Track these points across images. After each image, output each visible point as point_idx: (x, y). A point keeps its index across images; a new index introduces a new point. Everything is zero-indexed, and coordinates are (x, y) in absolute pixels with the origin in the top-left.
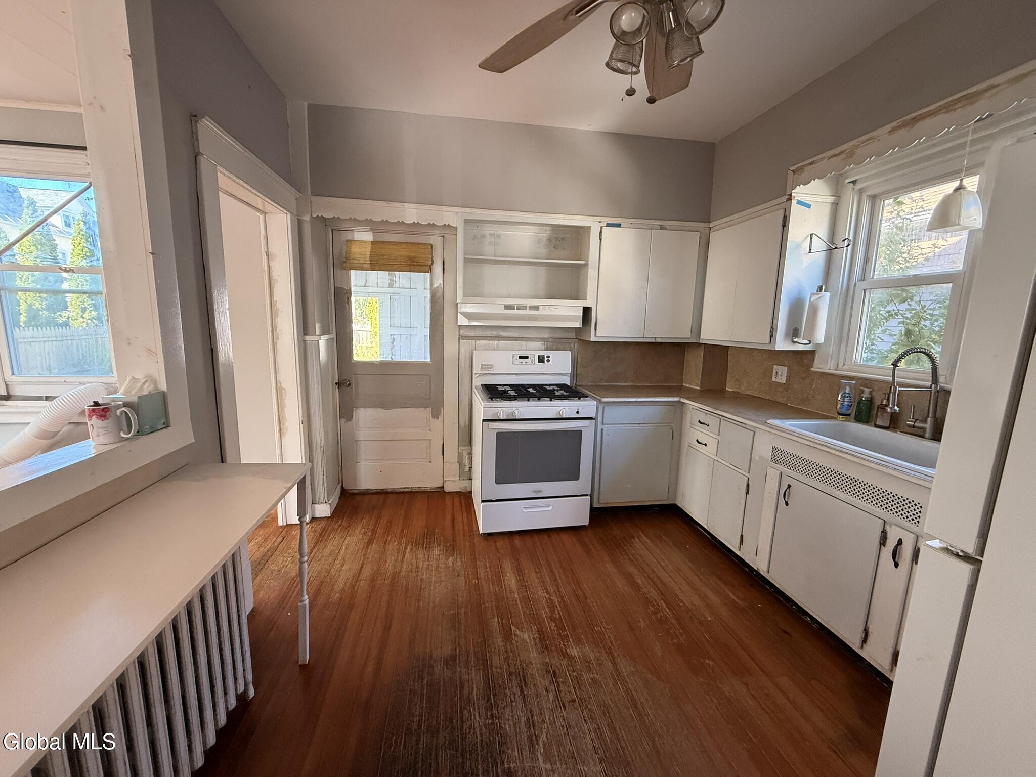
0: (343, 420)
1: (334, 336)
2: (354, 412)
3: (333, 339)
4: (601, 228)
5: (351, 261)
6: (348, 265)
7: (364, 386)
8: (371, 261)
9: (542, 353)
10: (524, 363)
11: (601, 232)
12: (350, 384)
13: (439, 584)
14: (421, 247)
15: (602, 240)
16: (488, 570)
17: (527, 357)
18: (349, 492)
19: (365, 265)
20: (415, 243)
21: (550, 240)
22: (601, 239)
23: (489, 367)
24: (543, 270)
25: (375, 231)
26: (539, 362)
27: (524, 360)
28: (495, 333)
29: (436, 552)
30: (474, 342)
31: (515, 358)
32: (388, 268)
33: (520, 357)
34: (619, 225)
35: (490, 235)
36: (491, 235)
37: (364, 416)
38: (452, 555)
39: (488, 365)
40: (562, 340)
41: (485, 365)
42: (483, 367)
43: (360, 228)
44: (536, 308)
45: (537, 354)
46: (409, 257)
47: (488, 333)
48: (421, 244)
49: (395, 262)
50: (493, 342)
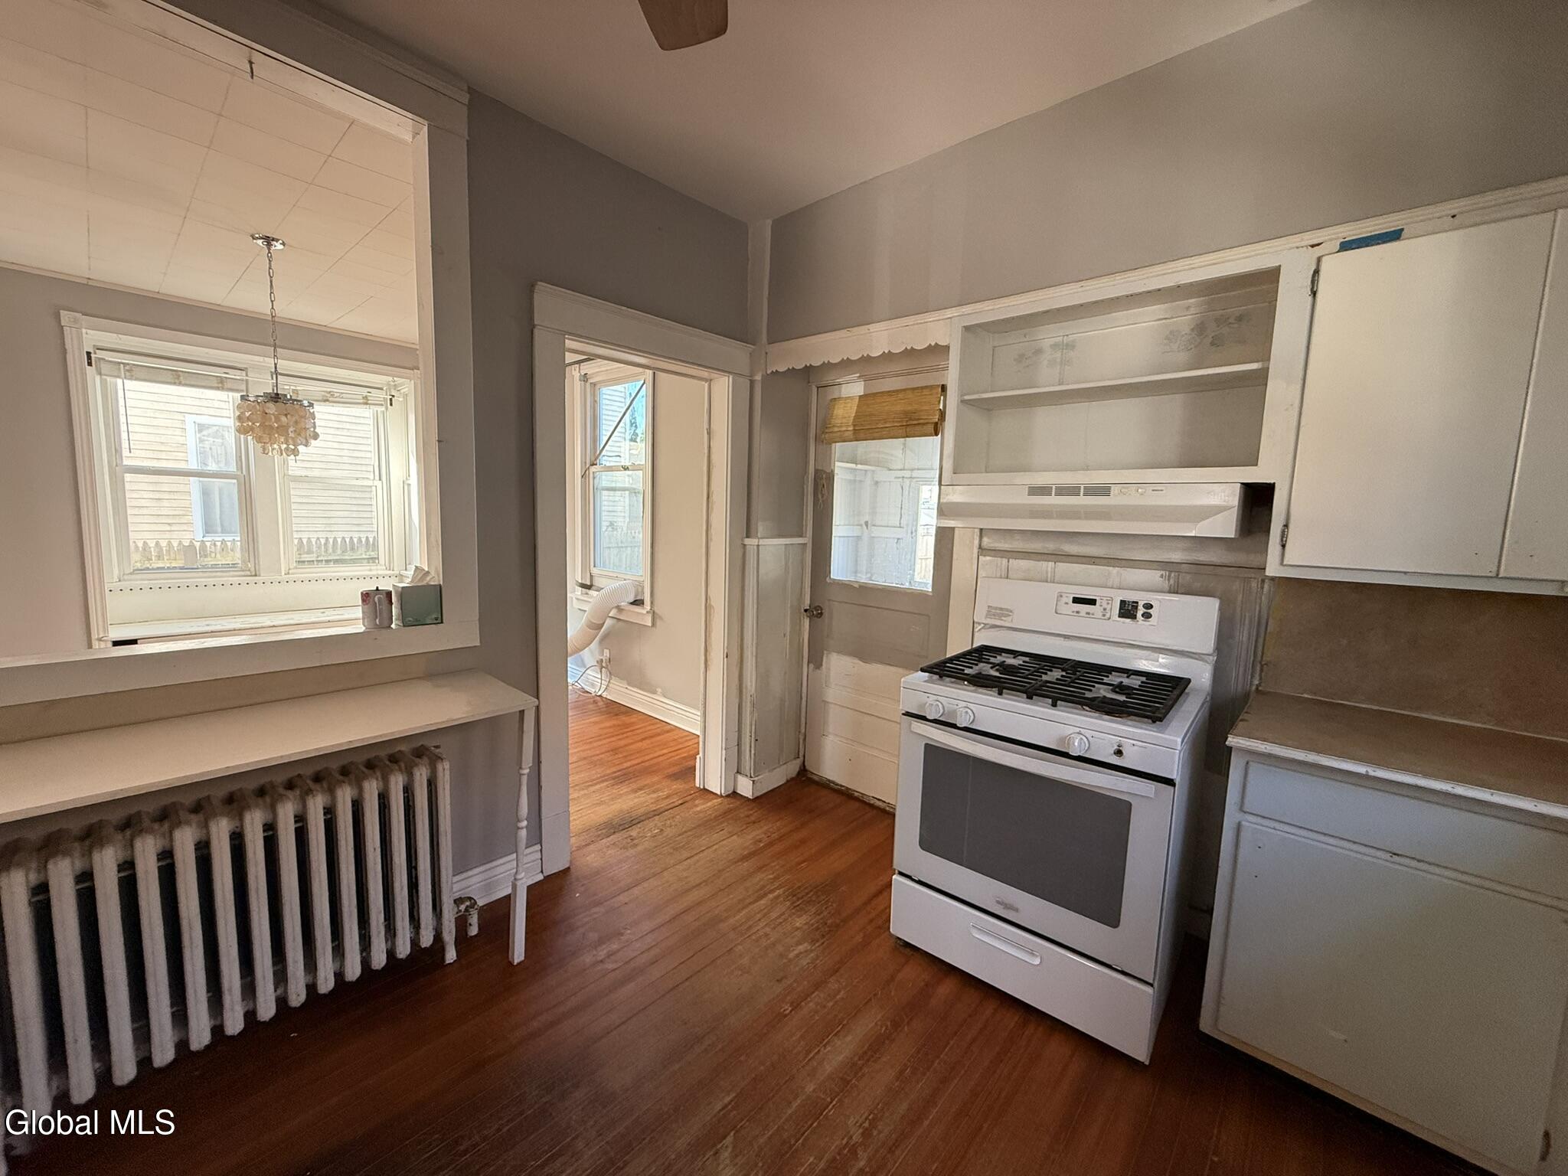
0: (812, 666)
1: (807, 540)
2: (824, 658)
3: (805, 544)
4: (1319, 260)
5: (831, 430)
6: (827, 436)
7: (840, 619)
8: (854, 426)
9: (1130, 596)
10: (1083, 614)
11: (1316, 272)
12: (821, 614)
13: (740, 973)
14: (926, 392)
15: (1319, 295)
16: (830, 1004)
17: (1092, 602)
18: (810, 776)
19: (847, 434)
20: (917, 388)
21: (1200, 328)
22: (1314, 293)
23: (1003, 613)
24: (1174, 405)
25: (867, 379)
26: (1121, 615)
27: (1084, 608)
28: (1051, 546)
29: (799, 922)
30: (1005, 561)
31: (1064, 599)
32: (876, 435)
33: (1076, 600)
34: (1395, 236)
35: (1051, 346)
36: (1055, 346)
37: (838, 666)
38: (813, 941)
39: (1001, 609)
40: (1219, 570)
41: (996, 608)
42: (992, 612)
43: (847, 378)
44: (1104, 491)
45: (1119, 596)
46: (906, 413)
47: (1037, 546)
48: (926, 387)
49: (886, 423)
50: (1045, 564)
